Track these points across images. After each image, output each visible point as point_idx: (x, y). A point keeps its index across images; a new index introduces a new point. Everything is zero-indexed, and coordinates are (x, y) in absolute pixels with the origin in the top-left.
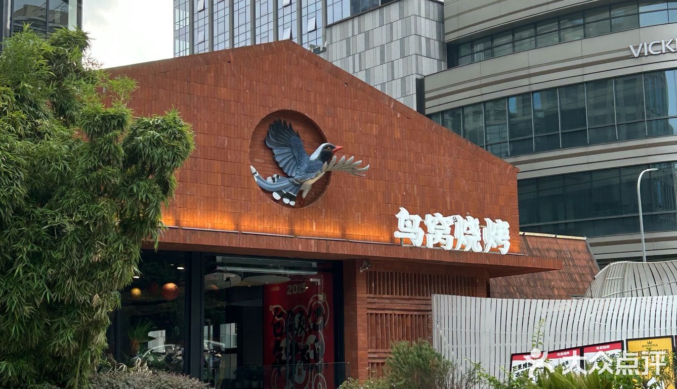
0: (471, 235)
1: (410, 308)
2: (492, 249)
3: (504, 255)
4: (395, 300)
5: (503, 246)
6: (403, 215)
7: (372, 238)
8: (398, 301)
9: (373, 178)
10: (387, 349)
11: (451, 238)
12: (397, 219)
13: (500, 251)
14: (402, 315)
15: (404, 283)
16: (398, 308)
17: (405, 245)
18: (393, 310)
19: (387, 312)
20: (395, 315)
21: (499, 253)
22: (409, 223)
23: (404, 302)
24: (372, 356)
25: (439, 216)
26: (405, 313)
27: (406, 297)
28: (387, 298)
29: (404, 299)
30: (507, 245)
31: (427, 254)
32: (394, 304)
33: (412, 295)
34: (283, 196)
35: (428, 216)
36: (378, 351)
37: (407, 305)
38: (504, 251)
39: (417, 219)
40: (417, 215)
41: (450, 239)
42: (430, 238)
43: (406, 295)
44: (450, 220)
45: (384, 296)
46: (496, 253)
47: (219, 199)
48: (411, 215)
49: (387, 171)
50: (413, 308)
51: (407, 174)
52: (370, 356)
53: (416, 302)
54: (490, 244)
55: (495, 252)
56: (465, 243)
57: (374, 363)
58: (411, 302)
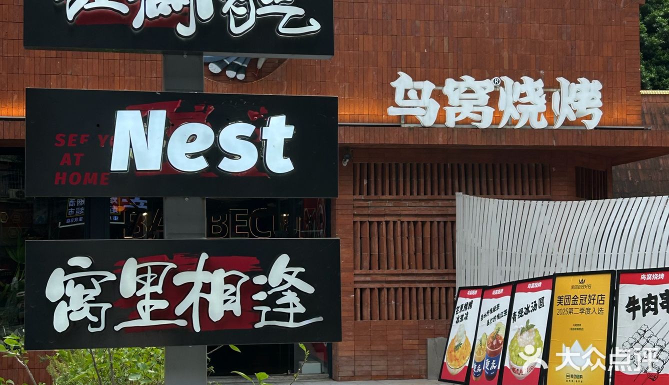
0: (529, 103)
1: (429, 213)
2: (567, 122)
3: (591, 130)
4: (404, 202)
5: (589, 117)
6: (403, 82)
7: (367, 119)
8: (408, 203)
9: (370, 32)
10: (388, 269)
11: (491, 110)
12: (394, 89)
13: (583, 125)
14: (415, 223)
15: (418, 178)
16: (407, 212)
17: (406, 126)
18: (400, 215)
19: (388, 219)
20: (402, 222)
21: (583, 128)
22: (412, 94)
23: (418, 204)
24: (362, 279)
25: (468, 81)
26: (420, 219)
27: (422, 197)
28: (390, 200)
29: (420, 200)
30: (598, 115)
31: (441, 136)
32: (401, 208)
33: (432, 194)
34: (225, 68)
35: (450, 83)
36: (371, 272)
37: (424, 208)
38: (591, 125)
39: (428, 87)
40: (427, 81)
41: (489, 112)
42: (450, 112)
43: (422, 194)
44: (489, 85)
45: (384, 197)
46: (576, 128)
47: (117, 78)
48: (415, 83)
49: (394, 21)
50: (434, 213)
51: (431, 23)
52: (357, 279)
53: (440, 203)
54: (564, 114)
55: (573, 127)
56: (516, 116)
57: (366, 289)
58: (431, 204)
